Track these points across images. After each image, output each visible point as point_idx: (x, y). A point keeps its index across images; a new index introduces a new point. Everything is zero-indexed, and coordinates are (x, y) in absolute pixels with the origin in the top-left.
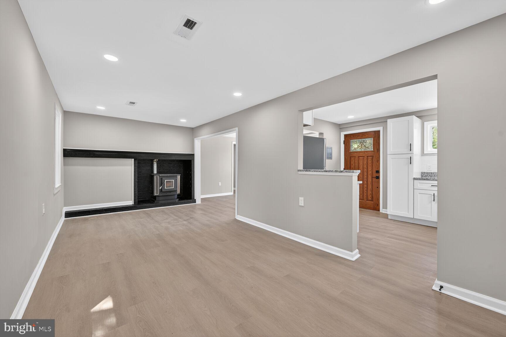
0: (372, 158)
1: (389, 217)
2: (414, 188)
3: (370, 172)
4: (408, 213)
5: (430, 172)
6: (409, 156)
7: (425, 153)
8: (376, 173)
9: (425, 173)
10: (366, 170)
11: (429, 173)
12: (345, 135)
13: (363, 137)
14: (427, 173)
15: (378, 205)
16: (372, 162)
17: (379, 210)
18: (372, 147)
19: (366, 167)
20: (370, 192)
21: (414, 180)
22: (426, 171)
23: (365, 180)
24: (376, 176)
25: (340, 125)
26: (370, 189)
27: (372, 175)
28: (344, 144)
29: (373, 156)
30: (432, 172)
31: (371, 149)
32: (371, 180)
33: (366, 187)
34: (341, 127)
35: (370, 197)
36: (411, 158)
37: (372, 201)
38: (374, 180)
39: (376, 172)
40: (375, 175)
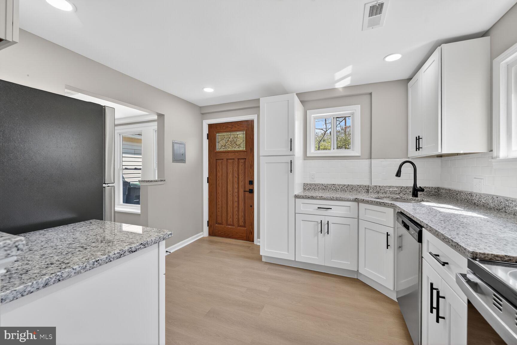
0: (245, 162)
1: (264, 260)
2: (296, 212)
3: (241, 184)
4: (288, 253)
5: (313, 182)
6: (288, 159)
7: (308, 155)
8: (250, 184)
9: (307, 184)
10: (236, 179)
11: (313, 184)
12: (209, 125)
13: (233, 129)
14: (311, 185)
15: (251, 233)
16: (245, 168)
17: (253, 241)
18: (244, 145)
19: (237, 176)
20: (241, 214)
21: (296, 199)
22: (309, 182)
23: (236, 195)
24: (250, 190)
25: (201, 108)
26: (242, 208)
27: (245, 187)
28: (208, 139)
29: (245, 159)
30: (316, 182)
31: (243, 148)
32: (243, 196)
33: (237, 206)
34: (203, 112)
35: (242, 221)
36: (291, 163)
37: (244, 226)
38: (247, 194)
39: (249, 182)
40: (248, 187)
